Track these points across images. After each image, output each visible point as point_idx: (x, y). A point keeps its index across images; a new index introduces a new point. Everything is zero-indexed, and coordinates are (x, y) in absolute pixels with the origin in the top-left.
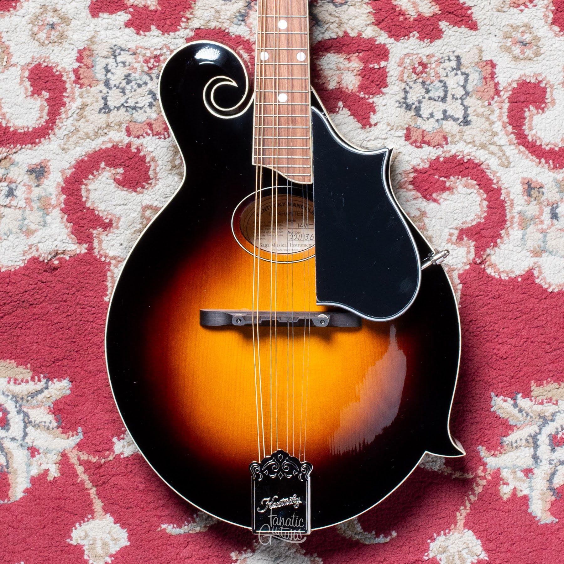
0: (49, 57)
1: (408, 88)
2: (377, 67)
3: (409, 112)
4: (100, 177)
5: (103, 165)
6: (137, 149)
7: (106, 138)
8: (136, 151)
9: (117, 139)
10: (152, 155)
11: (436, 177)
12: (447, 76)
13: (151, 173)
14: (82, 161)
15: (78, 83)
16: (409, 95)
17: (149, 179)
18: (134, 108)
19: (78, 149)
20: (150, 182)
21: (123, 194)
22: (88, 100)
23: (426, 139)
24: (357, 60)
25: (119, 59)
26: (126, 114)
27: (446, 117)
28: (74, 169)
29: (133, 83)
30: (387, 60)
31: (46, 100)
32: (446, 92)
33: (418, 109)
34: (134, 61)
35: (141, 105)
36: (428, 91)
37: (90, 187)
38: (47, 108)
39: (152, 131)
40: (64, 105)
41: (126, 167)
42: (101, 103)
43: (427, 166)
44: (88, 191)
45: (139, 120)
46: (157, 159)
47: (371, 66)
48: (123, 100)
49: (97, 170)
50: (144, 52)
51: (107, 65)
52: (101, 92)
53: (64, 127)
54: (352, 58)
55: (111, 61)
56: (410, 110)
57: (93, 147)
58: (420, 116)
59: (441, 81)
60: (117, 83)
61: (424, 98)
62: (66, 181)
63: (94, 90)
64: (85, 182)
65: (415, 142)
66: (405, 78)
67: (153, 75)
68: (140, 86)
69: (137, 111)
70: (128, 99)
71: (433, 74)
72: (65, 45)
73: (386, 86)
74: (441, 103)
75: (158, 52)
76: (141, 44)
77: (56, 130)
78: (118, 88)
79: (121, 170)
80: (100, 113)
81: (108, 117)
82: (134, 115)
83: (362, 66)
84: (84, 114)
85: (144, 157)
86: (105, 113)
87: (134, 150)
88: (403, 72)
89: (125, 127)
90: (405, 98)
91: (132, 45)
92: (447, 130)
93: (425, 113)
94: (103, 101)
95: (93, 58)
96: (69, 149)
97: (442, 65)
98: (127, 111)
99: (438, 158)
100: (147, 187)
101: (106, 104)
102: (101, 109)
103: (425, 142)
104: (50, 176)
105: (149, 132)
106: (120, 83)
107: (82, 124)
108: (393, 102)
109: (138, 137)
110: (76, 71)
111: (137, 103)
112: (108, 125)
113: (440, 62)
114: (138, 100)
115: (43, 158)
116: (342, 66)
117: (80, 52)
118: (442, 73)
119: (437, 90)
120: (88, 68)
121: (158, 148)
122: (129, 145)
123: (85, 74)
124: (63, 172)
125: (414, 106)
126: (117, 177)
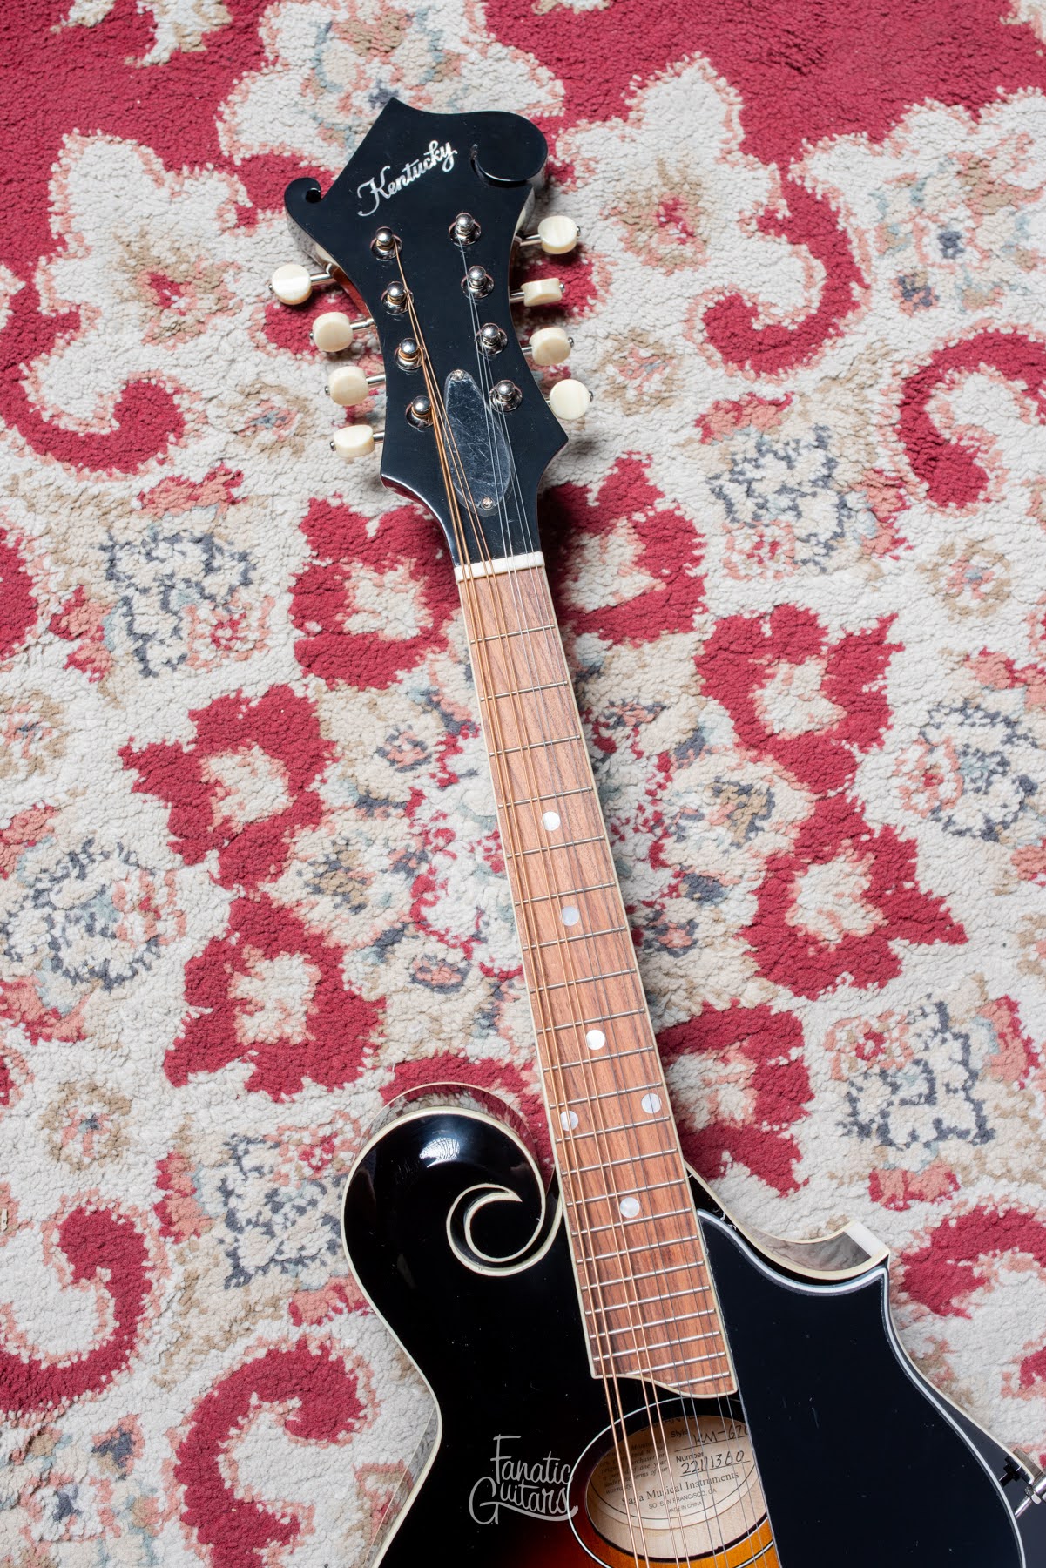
0: (97, 1192)
1: (854, 1092)
2: (784, 1061)
3: (867, 1140)
4: (254, 1427)
5: (254, 1399)
6: (322, 1347)
7: (250, 1340)
8: (319, 1353)
9: (274, 1336)
10: (355, 1354)
11: (949, 1262)
12: (927, 1048)
13: (361, 1395)
14: (209, 1399)
15: (170, 1234)
16: (860, 1106)
17: (361, 1407)
18: (300, 1261)
19: (195, 1376)
20: (361, 1414)
21: (311, 1451)
22: (198, 1265)
23: (913, 1188)
24: (741, 1056)
25: (248, 1162)
26: (284, 1277)
27: (942, 1133)
28: (194, 1423)
29: (287, 1208)
30: (800, 1043)
31: (108, 1285)
32: (931, 1081)
33: (884, 1131)
34: (280, 1160)
35: (314, 1251)
36: (895, 1088)
37: (235, 1455)
38: (112, 1303)
39: (346, 1301)
40: (148, 1287)
41: (303, 1392)
42: (227, 1267)
43: (927, 1244)
44: (233, 1464)
45: (315, 1284)
46: (367, 1359)
47: (773, 1062)
48: (271, 1250)
49: (245, 1415)
50: (296, 1136)
51: (224, 1181)
52: (221, 1241)
53: (156, 1337)
54: (731, 1055)
55: (231, 1171)
56: (868, 1135)
57: (226, 1365)
58: (891, 1144)
59: (917, 1063)
60: (252, 1214)
61: (890, 1104)
62: (182, 1452)
63: (205, 1241)
64: (223, 1445)
65: (893, 1199)
66: (845, 1073)
67: (325, 1182)
68: (301, 1211)
69: (305, 1266)
70: (281, 1244)
71: (898, 1051)
72: (128, 1157)
73: (811, 1097)
74: (926, 1107)
75: (326, 1131)
76: (289, 1122)
77: (140, 1347)
78: (256, 1225)
79: (296, 1403)
80: (227, 1287)
81: (247, 1292)
82: (302, 1277)
83: (752, 1067)
84: (197, 1295)
85: (340, 1361)
86: (238, 1285)
87: (314, 1351)
88: (837, 1061)
89: (286, 1307)
90: (854, 1113)
91: (268, 1128)
92: (951, 1160)
93: (899, 1134)
94: (229, 1261)
95: (190, 1174)
96: (175, 1382)
97: (912, 1029)
98: (284, 1270)
99: (945, 1221)
100: (357, 1426)
101: (236, 1266)
102: (228, 1280)
103: (912, 1196)
104: (146, 1450)
105: (341, 1305)
106: (260, 1213)
107: (193, 1320)
108: (832, 1127)
109: (319, 1322)
110: (160, 1209)
111: (303, 1248)
112: (250, 1311)
113: (905, 1023)
114: (304, 1242)
115: (122, 1414)
116: (712, 1076)
117: (161, 1165)
118: (916, 1044)
119: (912, 1081)
120: (185, 1195)
121: (366, 1336)
122: (302, 1344)
123: (181, 1212)
124: (170, 1433)
125: (874, 1126)
126: (291, 1418)
